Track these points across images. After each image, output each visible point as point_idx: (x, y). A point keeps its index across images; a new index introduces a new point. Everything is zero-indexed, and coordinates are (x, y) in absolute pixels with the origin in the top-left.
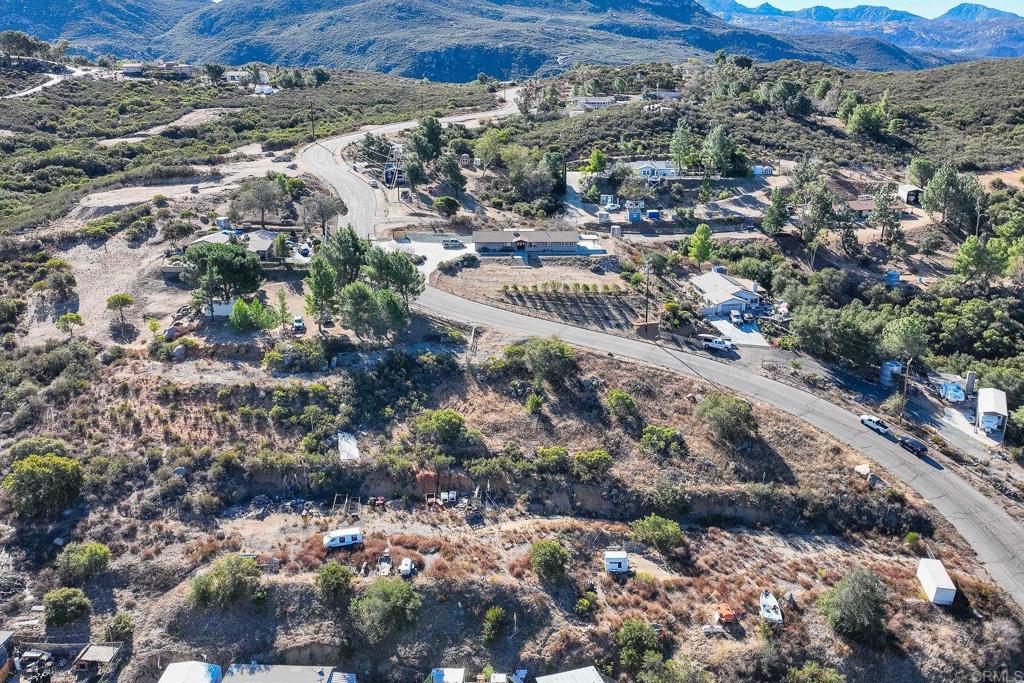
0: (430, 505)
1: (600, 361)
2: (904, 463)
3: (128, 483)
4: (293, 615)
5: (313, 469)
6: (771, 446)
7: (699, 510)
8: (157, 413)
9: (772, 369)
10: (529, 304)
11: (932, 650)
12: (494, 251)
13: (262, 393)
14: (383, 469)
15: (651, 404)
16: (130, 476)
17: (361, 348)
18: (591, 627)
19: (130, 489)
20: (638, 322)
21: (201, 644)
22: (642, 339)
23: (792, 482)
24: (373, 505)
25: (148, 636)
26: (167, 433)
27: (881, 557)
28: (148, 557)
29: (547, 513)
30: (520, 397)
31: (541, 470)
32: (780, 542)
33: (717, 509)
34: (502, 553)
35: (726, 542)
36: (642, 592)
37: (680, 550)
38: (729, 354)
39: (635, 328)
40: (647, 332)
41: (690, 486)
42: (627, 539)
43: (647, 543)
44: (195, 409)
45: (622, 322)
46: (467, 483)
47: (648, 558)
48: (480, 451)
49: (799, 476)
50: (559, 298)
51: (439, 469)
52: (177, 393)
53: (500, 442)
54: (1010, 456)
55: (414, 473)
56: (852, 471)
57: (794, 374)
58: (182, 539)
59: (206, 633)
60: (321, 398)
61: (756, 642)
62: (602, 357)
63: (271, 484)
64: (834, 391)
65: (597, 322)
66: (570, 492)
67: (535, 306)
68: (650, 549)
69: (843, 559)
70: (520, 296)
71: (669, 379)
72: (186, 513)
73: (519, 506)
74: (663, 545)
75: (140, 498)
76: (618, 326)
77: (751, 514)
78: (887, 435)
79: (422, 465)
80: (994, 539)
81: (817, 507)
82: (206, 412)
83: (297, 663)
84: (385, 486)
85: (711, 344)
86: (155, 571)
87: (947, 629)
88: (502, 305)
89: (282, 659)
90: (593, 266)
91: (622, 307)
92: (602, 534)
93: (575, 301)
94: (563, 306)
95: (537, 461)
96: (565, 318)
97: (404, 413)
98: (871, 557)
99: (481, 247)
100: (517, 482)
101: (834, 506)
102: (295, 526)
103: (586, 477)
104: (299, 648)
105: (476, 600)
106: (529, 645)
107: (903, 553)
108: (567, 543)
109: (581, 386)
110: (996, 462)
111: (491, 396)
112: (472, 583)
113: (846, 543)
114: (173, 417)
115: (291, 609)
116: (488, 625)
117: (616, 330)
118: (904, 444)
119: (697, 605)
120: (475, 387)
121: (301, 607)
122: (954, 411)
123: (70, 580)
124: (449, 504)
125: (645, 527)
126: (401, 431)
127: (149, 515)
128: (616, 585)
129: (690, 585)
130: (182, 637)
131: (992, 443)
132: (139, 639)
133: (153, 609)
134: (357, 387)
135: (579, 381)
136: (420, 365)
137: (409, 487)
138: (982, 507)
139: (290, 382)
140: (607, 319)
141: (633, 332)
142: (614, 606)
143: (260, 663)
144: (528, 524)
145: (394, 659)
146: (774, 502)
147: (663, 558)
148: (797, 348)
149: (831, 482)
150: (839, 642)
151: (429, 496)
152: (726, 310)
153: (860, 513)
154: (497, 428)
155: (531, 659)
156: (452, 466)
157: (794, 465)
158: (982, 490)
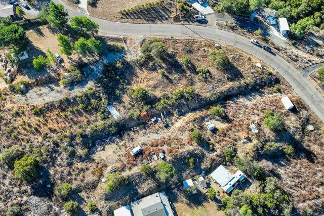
0: (150, 124)
3: (54, 155)
5: (110, 126)
8: (40, 121)
9: (219, 25)
11: (291, 125)
13: (72, 100)
14: (131, 118)
15: (193, 56)
16: (52, 153)
17: (90, 63)
19: (56, 157)
20: (173, 15)
21: (117, 200)
23: (242, 77)
24: (134, 131)
25: (102, 205)
26: (50, 129)
28: (82, 181)
29: (183, 114)
31: (176, 100)
32: (245, 100)
35: (233, 105)
36: (222, 135)
37: (223, 114)
38: (203, 22)
39: (173, 18)
40: (177, 19)
41: (218, 90)
42: (208, 115)
43: (214, 114)
44: (52, 114)
45: (167, 17)
46: (157, 112)
47: (216, 120)
48: (155, 99)
49: (244, 74)
51: (147, 111)
52: (40, 110)
53: (159, 92)
54: (290, 43)
55: (140, 115)
56: (256, 66)
58: (87, 169)
59: (117, 197)
60: (93, 95)
61: (255, 141)
62: (170, 40)
63: (97, 135)
64: (239, 30)
65: (159, 19)
68: (216, 116)
69: (262, 100)
70: (127, 14)
71: (194, 43)
72: (81, 159)
73: (175, 115)
75: (62, 159)
76: (166, 19)
77: (235, 93)
78: (259, 46)
79: (140, 111)
80: (295, 80)
82: (57, 115)
85: (198, 19)
86: (88, 184)
87: (293, 117)
88: (123, 20)
89: (143, 196)
91: (164, 9)
92: (202, 117)
93: (148, 11)
94: (145, 14)
95: (174, 97)
97: (123, 91)
100: (171, 106)
101: (256, 82)
102: (117, 149)
104: (146, 191)
106: (202, 164)
107: (275, 92)
109: (169, 56)
110: (288, 47)
111: (146, 72)
113: (261, 94)
114: (46, 121)
115: (137, 181)
116: (191, 164)
117: (166, 21)
118: (265, 48)
119: (236, 134)
120: (138, 70)
121: (140, 179)
122: (272, 27)
123: (65, 199)
124: (156, 122)
127: (70, 165)
128: (214, 135)
129: (231, 127)
130: (111, 200)
131: (285, 39)
132: (99, 207)
133: (96, 195)
134: (103, 87)
135: (168, 54)
137: (141, 120)
138: (289, 67)
140: (161, 17)
141: (172, 20)
142: (218, 143)
143: (138, 199)
144: (181, 122)
147: (220, 119)
149: (252, 73)
150: (272, 133)
151: (149, 121)
153: (262, 82)
154: (155, 87)
155: (205, 168)
156: (150, 108)
157: (241, 69)
158: (287, 61)
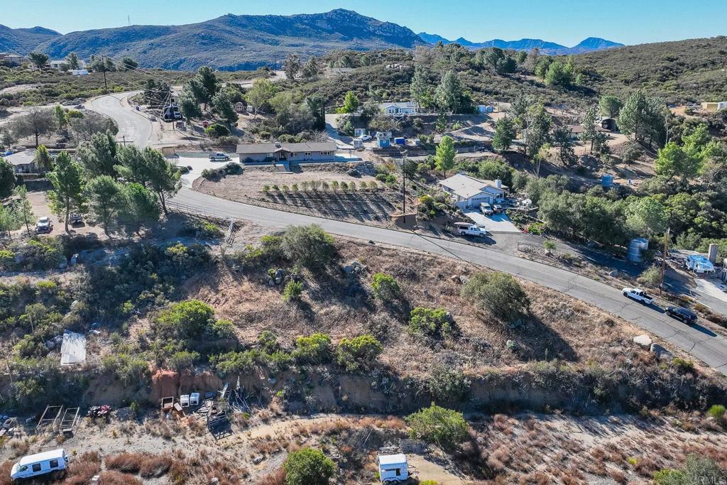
0: (166, 411)
2: (678, 332)
6: (546, 322)
7: (480, 396)
9: (526, 251)
10: (290, 202)
12: (258, 161)
14: (111, 371)
15: (416, 287)
17: (108, 244)
22: (401, 230)
23: (574, 358)
24: (94, 416)
27: (687, 435)
29: (307, 412)
30: (279, 285)
31: (301, 361)
32: (575, 427)
33: (500, 394)
34: (251, 469)
35: (516, 431)
37: (466, 446)
38: (484, 239)
39: (393, 219)
40: (405, 223)
41: (467, 369)
42: (404, 437)
43: (428, 439)
45: (380, 215)
46: (213, 381)
47: (429, 459)
48: (230, 344)
49: (581, 351)
50: (318, 196)
53: (253, 333)
55: (149, 375)
56: (631, 342)
57: (549, 255)
62: (363, 245)
64: (590, 268)
65: (356, 215)
66: (334, 385)
67: (295, 203)
68: (432, 447)
69: (649, 441)
70: (280, 196)
71: (431, 263)
73: (275, 406)
74: (446, 441)
76: (377, 218)
77: (537, 396)
78: (651, 306)
81: (608, 384)
84: (114, 393)
85: (467, 232)
88: (263, 204)
90: (350, 170)
91: (379, 202)
92: (374, 433)
93: (334, 198)
94: (323, 202)
95: (296, 351)
96: (325, 213)
97: (144, 308)
99: (245, 157)
100: (272, 376)
101: (624, 382)
103: (352, 366)
107: (709, 429)
108: (333, 449)
109: (343, 272)
111: (246, 285)
117: (375, 223)
118: (672, 313)
120: (229, 278)
122: (703, 281)
125: (425, 420)
126: (141, 327)
134: (91, 282)
135: (341, 269)
136: (170, 257)
137: (143, 391)
139: (17, 281)
146: (560, 381)
147: (448, 457)
148: (547, 232)
149: (615, 355)
151: (166, 401)
152: (476, 203)
153: (652, 387)
156: (196, 363)
157: (573, 341)
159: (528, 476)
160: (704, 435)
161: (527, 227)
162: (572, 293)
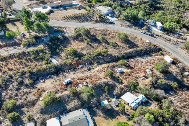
0: (78, 69)
1: (93, 30)
2: (152, 39)
3: (8, 83)
4: (67, 101)
5: (50, 68)
6: (131, 41)
7: (126, 56)
8: (3, 64)
9: (122, 25)
10: (71, 19)
11: (173, 71)
12: (55, 8)
13: (27, 53)
14: (65, 64)
15: (106, 37)
16: (7, 82)
17: (42, 37)
18: (123, 84)
19: (9, 85)
20: (94, 20)
21: (50, 114)
22: (96, 23)
23: (138, 47)
24: (67, 72)
25: (37, 117)
26: (9, 69)
27: (157, 57)
28: (25, 99)
29: (101, 64)
30: (83, 41)
31: (96, 56)
32: (141, 59)
33: (128, 55)
34: (100, 75)
35: (133, 61)
36: (127, 75)
37: (127, 65)
38: (112, 23)
40: (97, 21)
41: (123, 52)
42: (118, 65)
44: (12, 61)
45: (91, 20)
46: (83, 62)
47: (123, 68)
48: (83, 55)
49: (138, 45)
50: (76, 17)
51: (76, 61)
52: (5, 58)
53: (85, 52)
54: (165, 33)
55: (71, 63)
56: (145, 42)
57: (126, 25)
58: (30, 92)
59: (50, 111)
60: (42, 51)
61: (150, 78)
62: (93, 29)
63: (41, 74)
64: (134, 27)
65: (86, 21)
66: (103, 59)
67: (72, 19)
68: (122, 66)
69: (152, 59)
70: (68, 18)
71: (106, 31)
72: (27, 86)
73: (95, 64)
74: (124, 65)
75: (13, 86)
76: (91, 21)
77: (134, 54)
78: (146, 34)
79: (72, 61)
80: (171, 49)
81: (144, 51)
82: (15, 61)
83: (73, 111)
84: (67, 68)
85: (109, 22)
86: (29, 102)
87: (174, 67)
89: (70, 111)
90: (78, 8)
91: (89, 17)
92: (113, 66)
93: (80, 17)
94: (78, 18)
95: (94, 54)
96: (79, 21)
97: (61, 50)
98: (156, 57)
99: (52, 7)
100: (92, 59)
101: (146, 50)
102: (54, 82)
104: (73, 107)
105: (102, 86)
106: (114, 91)
107: (160, 55)
110: (164, 35)
111: (77, 42)
112: (99, 83)
113: (151, 56)
114: (7, 64)
115: (66, 100)
116: (106, 90)
117: (91, 22)
118: (150, 35)
119: (137, 74)
120: (72, 41)
121: (68, 99)
122: (152, 27)
123: (9, 111)
124: (82, 67)
125: (120, 62)
126: (63, 55)
127: (18, 89)
128: (122, 75)
129: (133, 71)
130: (45, 114)
131: (161, 32)
132: (35, 118)
133: (34, 110)
135: (91, 35)
137: (72, 66)
138: (166, 44)
139: (32, 49)
140: (87, 20)
141: (94, 22)
142: (125, 79)
143: (66, 113)
144: (99, 68)
145: (92, 102)
146: (137, 51)
147: (125, 67)
148: (123, 19)
149: (144, 45)
150: (161, 74)
151: (77, 67)
152: (107, 14)
153: (150, 50)
154: (83, 49)
155: (116, 94)
156: (78, 60)
157: (137, 43)
158: (165, 41)
159: (138, 68)
160: (159, 56)
161: (119, 19)
162: (133, 33)
